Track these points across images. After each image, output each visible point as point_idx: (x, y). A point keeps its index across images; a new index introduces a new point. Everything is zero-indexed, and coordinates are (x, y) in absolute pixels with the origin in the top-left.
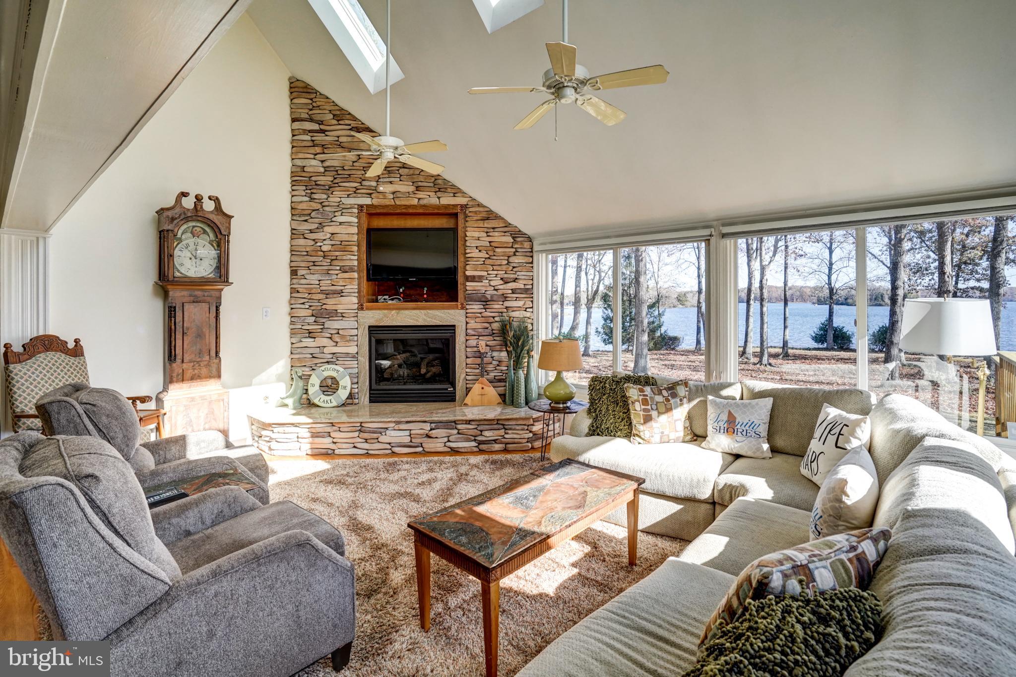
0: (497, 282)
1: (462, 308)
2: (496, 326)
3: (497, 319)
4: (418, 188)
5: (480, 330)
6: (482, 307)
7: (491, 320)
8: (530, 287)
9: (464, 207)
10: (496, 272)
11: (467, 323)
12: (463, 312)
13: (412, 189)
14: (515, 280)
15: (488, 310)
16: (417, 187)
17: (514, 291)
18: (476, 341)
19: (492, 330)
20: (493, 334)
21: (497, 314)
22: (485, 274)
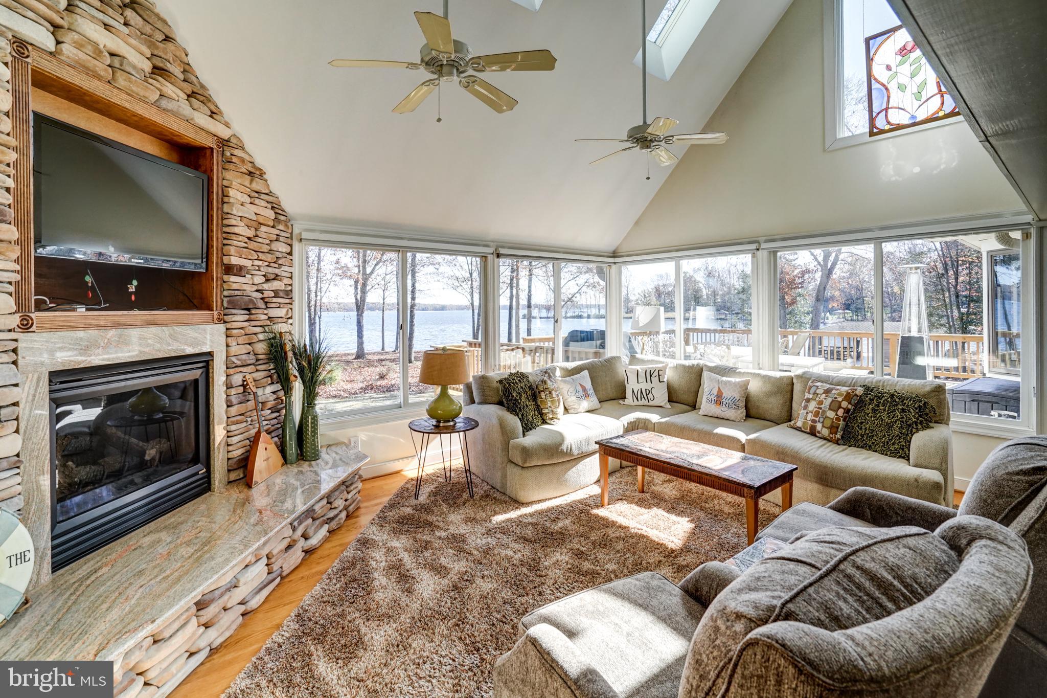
0: (259, 279)
1: (221, 320)
2: (261, 348)
3: (261, 337)
4: (158, 71)
5: (244, 357)
6: (247, 317)
7: (255, 339)
8: (290, 288)
9: (224, 143)
10: (260, 263)
11: (228, 346)
12: (222, 328)
13: (147, 66)
14: (276, 277)
15: (253, 323)
16: (155, 67)
17: (276, 294)
18: (241, 375)
19: (255, 354)
20: (258, 360)
21: (259, 330)
22: (248, 263)
